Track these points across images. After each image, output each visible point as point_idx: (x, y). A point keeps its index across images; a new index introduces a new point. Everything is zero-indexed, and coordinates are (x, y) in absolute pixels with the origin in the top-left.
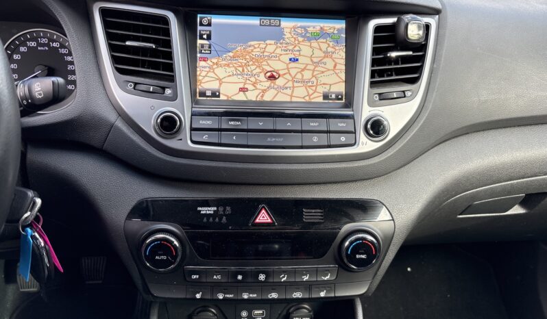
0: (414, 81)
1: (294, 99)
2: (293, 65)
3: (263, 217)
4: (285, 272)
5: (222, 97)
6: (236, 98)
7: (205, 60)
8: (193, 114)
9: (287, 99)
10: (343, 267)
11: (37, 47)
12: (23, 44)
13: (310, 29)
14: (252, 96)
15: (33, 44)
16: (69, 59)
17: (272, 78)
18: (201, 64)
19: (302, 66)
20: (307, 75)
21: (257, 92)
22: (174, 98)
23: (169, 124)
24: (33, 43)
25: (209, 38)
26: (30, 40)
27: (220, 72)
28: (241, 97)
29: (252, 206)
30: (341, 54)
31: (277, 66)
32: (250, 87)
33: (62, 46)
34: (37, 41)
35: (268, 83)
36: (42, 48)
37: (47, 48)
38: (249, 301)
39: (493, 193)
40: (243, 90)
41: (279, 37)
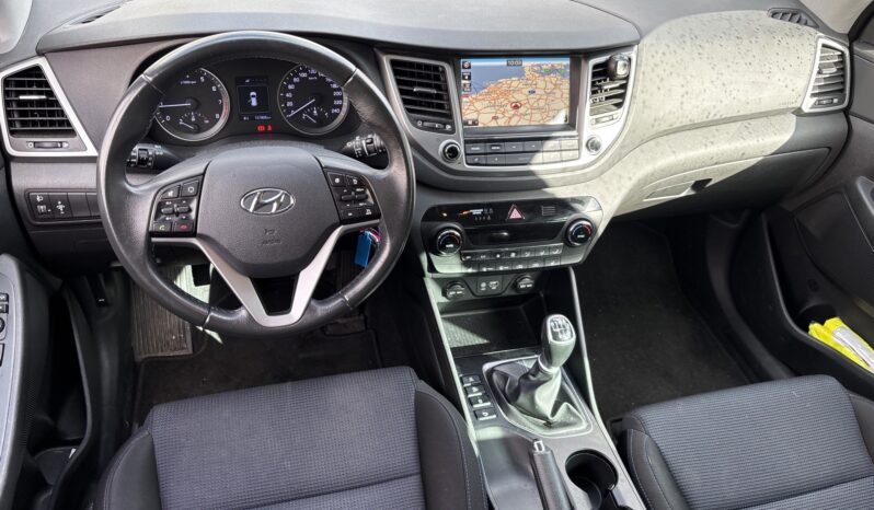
0: (619, 105)
1: (533, 123)
2: (532, 96)
3: (515, 214)
4: (528, 251)
5: (480, 125)
6: (490, 125)
7: (467, 96)
8: (466, 142)
9: (527, 123)
10: (568, 244)
11: (307, 78)
12: (296, 75)
13: (544, 67)
14: (501, 122)
15: (304, 75)
16: (334, 86)
17: (516, 107)
18: (464, 99)
19: (538, 97)
20: (542, 103)
21: (504, 120)
22: (453, 131)
23: (453, 153)
25: (469, 78)
26: (301, 72)
27: (478, 105)
28: (493, 124)
29: (507, 206)
30: (566, 85)
31: (519, 97)
32: (500, 116)
35: (513, 112)
36: (312, 78)
37: (316, 78)
38: (488, 273)
39: (669, 183)
40: (495, 118)
41: (521, 74)
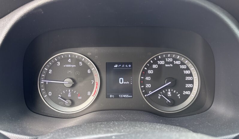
11: (164, 64)
12: (155, 62)
16: (187, 72)
24: (162, 62)
26: (160, 60)
33: (183, 63)
34: (165, 61)
36: (168, 65)
37: (172, 65)
